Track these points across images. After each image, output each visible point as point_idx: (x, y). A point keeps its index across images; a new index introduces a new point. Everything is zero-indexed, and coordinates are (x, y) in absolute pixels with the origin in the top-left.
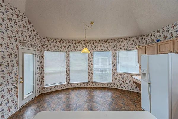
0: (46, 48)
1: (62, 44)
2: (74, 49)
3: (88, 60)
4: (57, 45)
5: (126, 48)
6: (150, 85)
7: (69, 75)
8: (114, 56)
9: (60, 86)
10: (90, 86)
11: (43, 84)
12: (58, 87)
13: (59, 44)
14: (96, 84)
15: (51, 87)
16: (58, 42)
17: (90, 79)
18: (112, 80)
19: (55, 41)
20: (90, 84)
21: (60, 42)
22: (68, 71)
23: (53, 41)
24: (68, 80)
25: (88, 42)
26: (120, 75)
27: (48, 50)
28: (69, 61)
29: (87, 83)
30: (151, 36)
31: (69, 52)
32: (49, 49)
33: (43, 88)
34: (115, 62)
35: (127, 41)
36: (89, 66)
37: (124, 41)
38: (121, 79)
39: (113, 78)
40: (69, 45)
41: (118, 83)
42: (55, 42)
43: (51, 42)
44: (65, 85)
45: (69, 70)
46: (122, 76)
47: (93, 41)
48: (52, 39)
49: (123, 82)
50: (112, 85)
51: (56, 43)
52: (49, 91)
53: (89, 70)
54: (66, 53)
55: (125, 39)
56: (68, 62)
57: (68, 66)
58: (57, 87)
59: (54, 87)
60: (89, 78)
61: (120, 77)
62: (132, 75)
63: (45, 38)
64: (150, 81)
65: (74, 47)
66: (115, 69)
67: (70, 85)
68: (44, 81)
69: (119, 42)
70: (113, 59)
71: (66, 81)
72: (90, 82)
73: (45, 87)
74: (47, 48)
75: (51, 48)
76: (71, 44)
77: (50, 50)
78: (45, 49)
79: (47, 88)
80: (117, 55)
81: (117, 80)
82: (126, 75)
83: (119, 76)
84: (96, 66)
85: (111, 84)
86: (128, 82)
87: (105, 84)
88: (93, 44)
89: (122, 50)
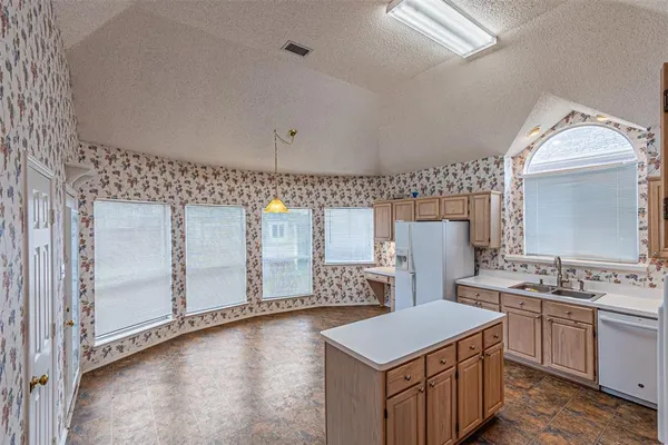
0: (99, 188)
1: (158, 175)
2: (200, 197)
3: (247, 233)
4: (142, 178)
5: (347, 201)
6: (414, 277)
7: (182, 289)
8: (318, 223)
9: (153, 332)
10: (253, 314)
11: (89, 335)
12: (147, 335)
13: (150, 175)
14: (269, 304)
15: (122, 340)
16: (145, 168)
17: (251, 292)
18: (314, 287)
19: (134, 162)
20: (251, 309)
21: (151, 165)
22: (179, 273)
23: (128, 161)
24: (180, 307)
25: (247, 177)
26: (334, 270)
27: (111, 197)
28: (183, 237)
29: (243, 308)
30: (420, 179)
31: (183, 204)
32: (115, 191)
33: (89, 351)
34: (321, 238)
35: (350, 184)
36: (250, 253)
37: (342, 184)
38: (335, 281)
39: (317, 280)
40: (182, 179)
41: (329, 292)
42: (136, 167)
43: (118, 165)
44: (169, 326)
45: (184, 270)
46: (338, 272)
47: (262, 174)
48: (123, 152)
49: (339, 286)
50: (314, 299)
51: (139, 170)
52: (116, 356)
53: (251, 263)
54: (173, 209)
55: (346, 181)
56: (179, 240)
57: (179, 255)
58: (142, 337)
59: (133, 338)
60: (248, 290)
61: (334, 276)
62: (359, 267)
63: (95, 148)
64: (414, 268)
65: (201, 189)
66: (322, 257)
67: (186, 321)
68: (92, 323)
69: (330, 185)
70: (317, 230)
71: (175, 311)
72: (254, 301)
73: (97, 344)
74: (107, 188)
75: (120, 187)
76: (190, 179)
77: (116, 197)
78: (96, 191)
79: (107, 350)
80: (326, 219)
81: (326, 285)
82: (348, 269)
83: (330, 272)
84: (270, 251)
85: (310, 297)
86: (351, 284)
87: (294, 300)
88: (262, 183)
89: (339, 207)
